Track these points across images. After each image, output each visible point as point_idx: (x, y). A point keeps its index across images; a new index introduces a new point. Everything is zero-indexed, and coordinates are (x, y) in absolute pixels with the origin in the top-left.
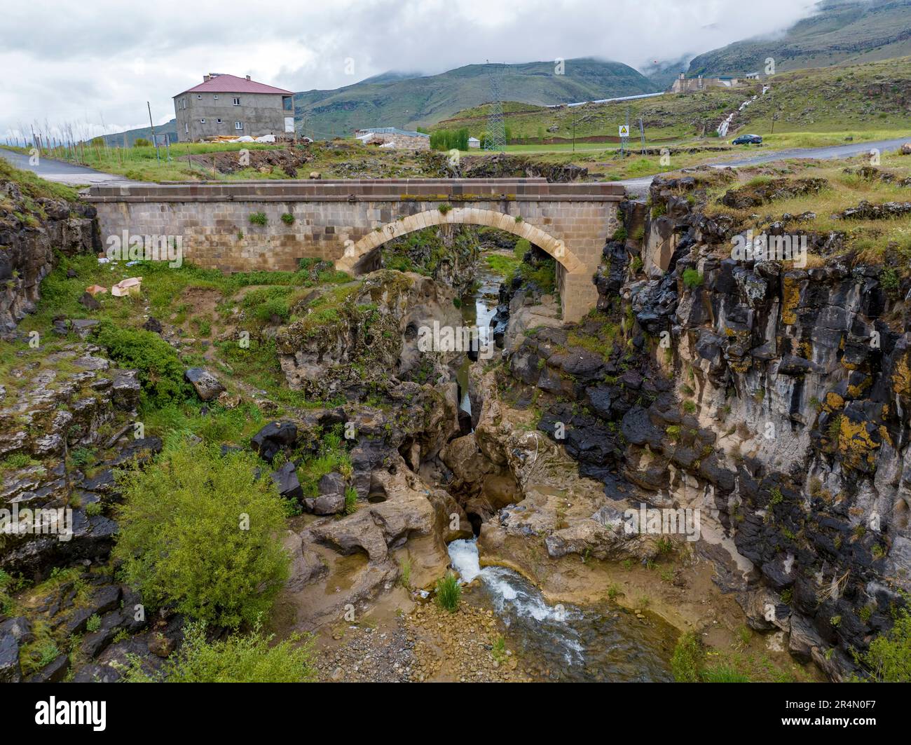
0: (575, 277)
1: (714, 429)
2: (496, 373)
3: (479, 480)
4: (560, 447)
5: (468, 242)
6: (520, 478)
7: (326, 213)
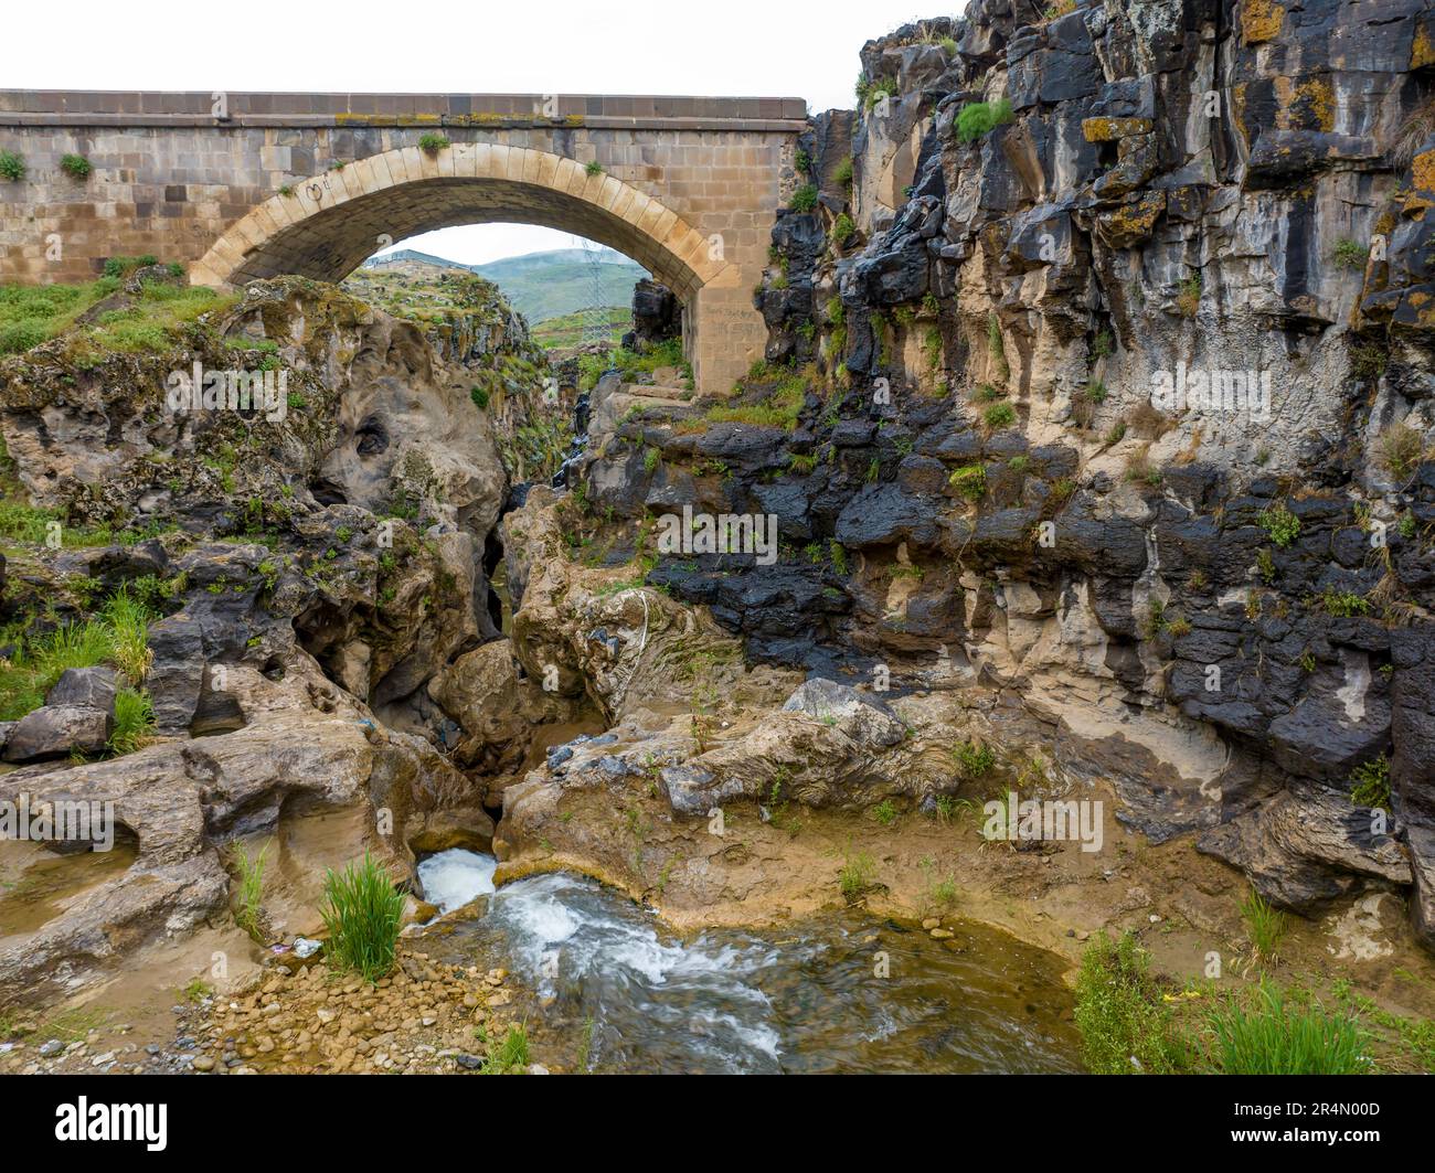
0: (717, 295)
2: (559, 510)
3: (521, 738)
4: (698, 611)
6: (610, 693)
7: (164, 155)
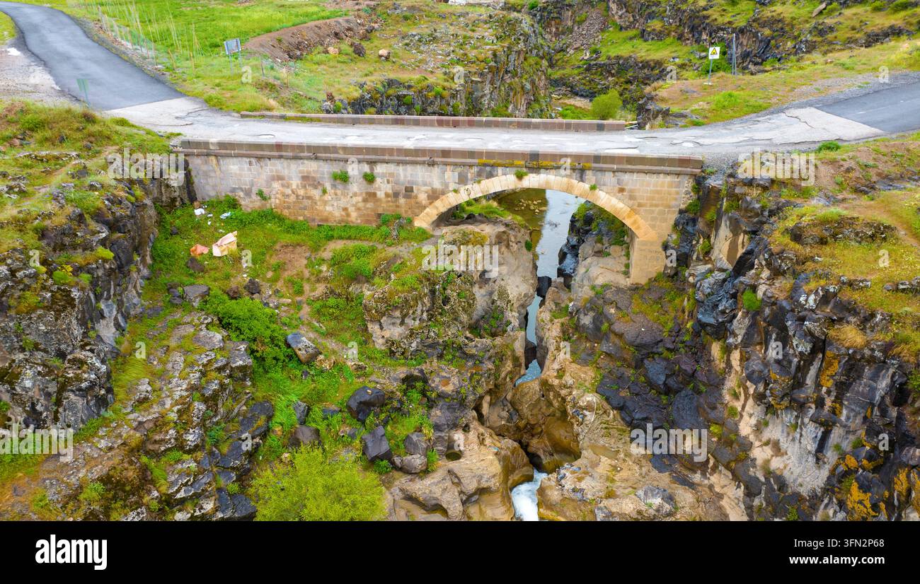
0: (644, 243)
1: (752, 438)
2: (562, 324)
3: (541, 422)
4: (615, 412)
5: (541, 111)
6: (578, 434)
7: (406, 174)
